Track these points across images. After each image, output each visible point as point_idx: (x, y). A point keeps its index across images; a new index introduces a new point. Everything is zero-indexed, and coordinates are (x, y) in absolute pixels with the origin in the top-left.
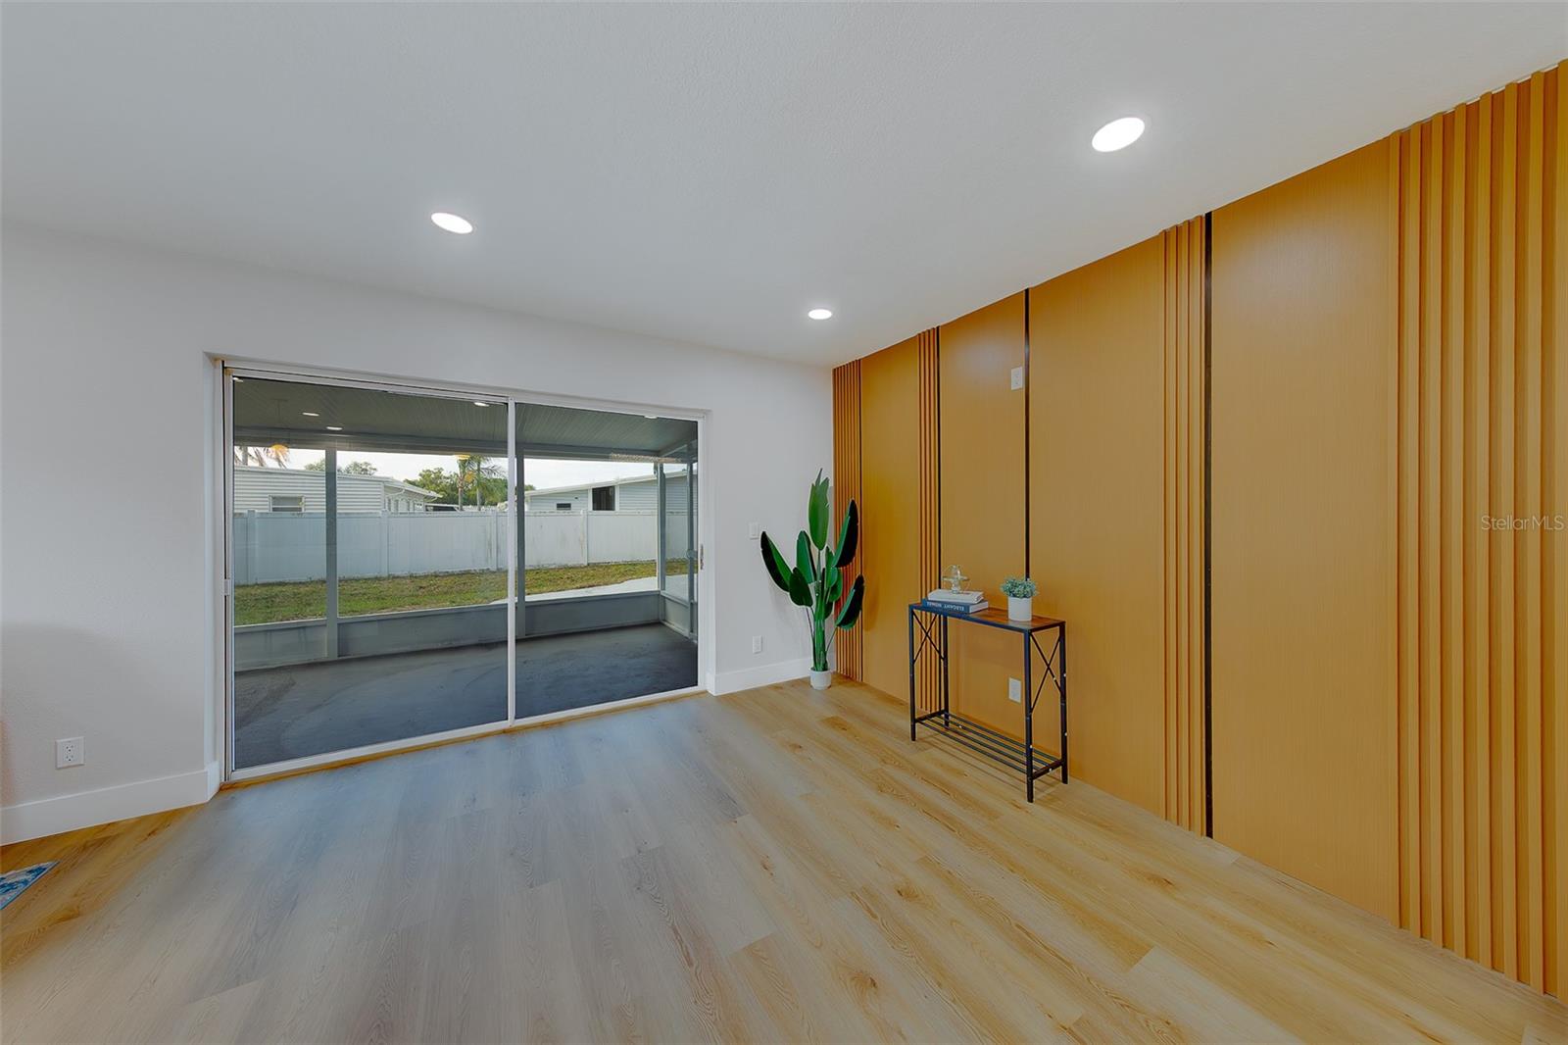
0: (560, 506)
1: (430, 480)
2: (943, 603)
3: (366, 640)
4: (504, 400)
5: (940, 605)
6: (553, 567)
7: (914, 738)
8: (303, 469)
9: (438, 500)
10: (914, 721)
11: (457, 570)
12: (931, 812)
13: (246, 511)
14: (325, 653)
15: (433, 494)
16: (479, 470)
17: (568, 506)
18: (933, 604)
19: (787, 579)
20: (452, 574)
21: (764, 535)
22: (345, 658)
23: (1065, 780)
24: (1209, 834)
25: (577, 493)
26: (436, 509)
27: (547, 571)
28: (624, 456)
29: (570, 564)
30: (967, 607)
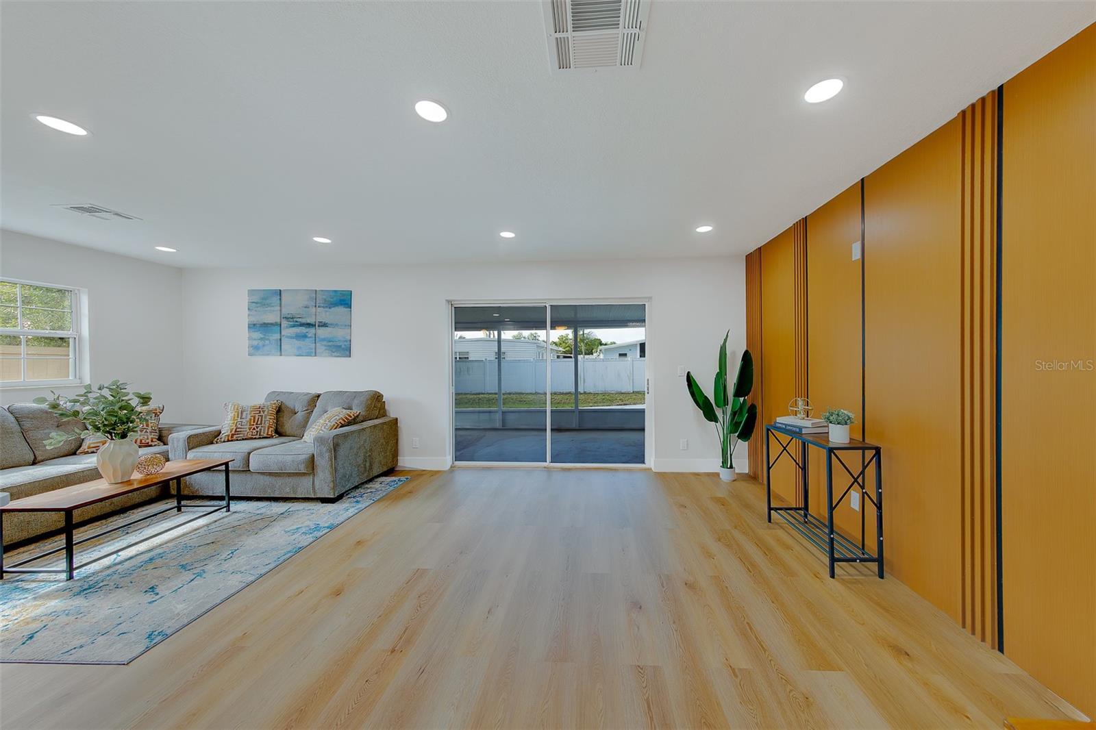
0: (620, 355)
1: (563, 340)
2: (786, 425)
3: (512, 420)
4: (545, 304)
5: (784, 426)
6: (613, 392)
7: (770, 521)
8: (511, 338)
9: (565, 352)
10: (770, 509)
11: (565, 391)
12: (744, 559)
13: (484, 359)
14: (498, 425)
15: (560, 349)
16: (583, 334)
17: (625, 355)
18: (780, 425)
19: (701, 402)
20: (563, 394)
21: (689, 373)
22: (504, 429)
23: (881, 576)
24: (1001, 649)
25: (631, 346)
26: (565, 357)
27: (609, 394)
28: (638, 324)
29: (623, 391)
30: (801, 428)
